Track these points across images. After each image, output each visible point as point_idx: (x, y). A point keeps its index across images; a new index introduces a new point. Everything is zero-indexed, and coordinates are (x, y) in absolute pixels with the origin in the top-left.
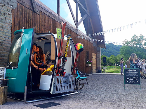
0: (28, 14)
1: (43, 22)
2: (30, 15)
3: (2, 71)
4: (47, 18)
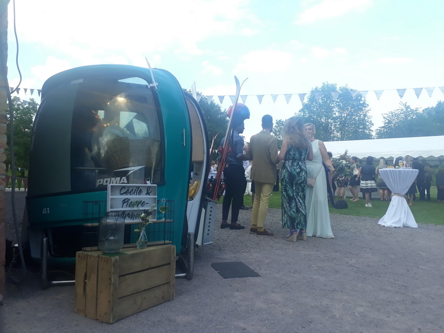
3: (148, 196)
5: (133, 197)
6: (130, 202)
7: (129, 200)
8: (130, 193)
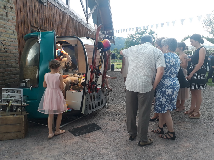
0: (33, 6)
1: (52, 16)
2: (36, 7)
3: (17, 94)
4: (56, 11)
5: (11, 94)
6: (10, 96)
7: (9, 95)
8: (10, 92)
